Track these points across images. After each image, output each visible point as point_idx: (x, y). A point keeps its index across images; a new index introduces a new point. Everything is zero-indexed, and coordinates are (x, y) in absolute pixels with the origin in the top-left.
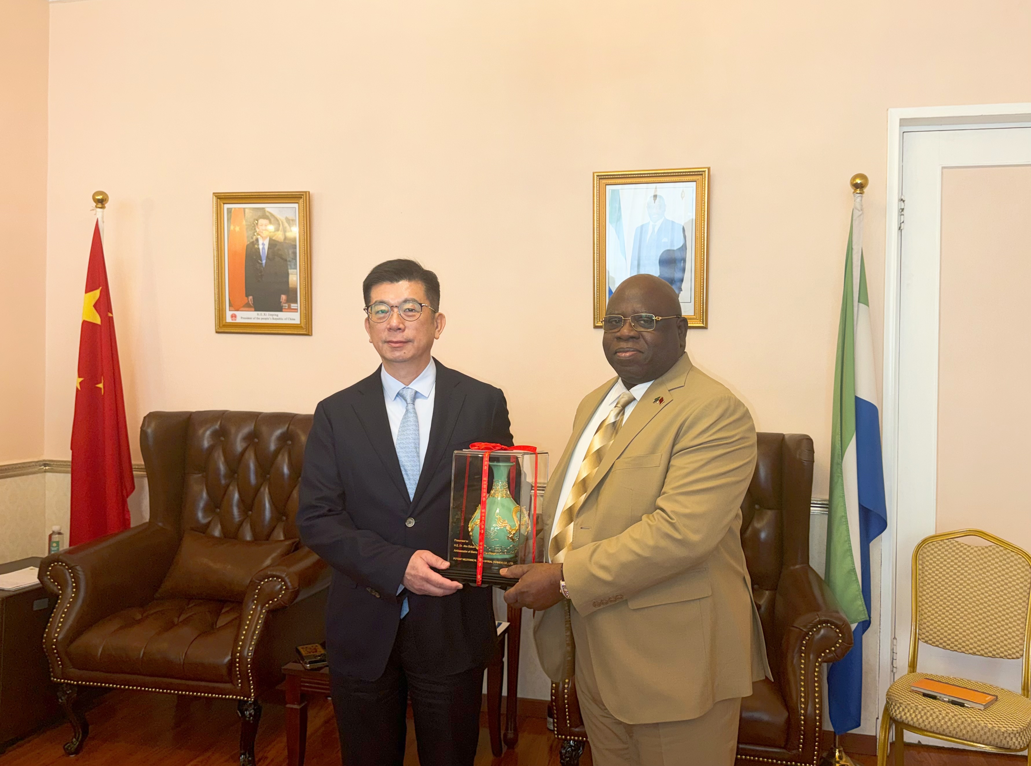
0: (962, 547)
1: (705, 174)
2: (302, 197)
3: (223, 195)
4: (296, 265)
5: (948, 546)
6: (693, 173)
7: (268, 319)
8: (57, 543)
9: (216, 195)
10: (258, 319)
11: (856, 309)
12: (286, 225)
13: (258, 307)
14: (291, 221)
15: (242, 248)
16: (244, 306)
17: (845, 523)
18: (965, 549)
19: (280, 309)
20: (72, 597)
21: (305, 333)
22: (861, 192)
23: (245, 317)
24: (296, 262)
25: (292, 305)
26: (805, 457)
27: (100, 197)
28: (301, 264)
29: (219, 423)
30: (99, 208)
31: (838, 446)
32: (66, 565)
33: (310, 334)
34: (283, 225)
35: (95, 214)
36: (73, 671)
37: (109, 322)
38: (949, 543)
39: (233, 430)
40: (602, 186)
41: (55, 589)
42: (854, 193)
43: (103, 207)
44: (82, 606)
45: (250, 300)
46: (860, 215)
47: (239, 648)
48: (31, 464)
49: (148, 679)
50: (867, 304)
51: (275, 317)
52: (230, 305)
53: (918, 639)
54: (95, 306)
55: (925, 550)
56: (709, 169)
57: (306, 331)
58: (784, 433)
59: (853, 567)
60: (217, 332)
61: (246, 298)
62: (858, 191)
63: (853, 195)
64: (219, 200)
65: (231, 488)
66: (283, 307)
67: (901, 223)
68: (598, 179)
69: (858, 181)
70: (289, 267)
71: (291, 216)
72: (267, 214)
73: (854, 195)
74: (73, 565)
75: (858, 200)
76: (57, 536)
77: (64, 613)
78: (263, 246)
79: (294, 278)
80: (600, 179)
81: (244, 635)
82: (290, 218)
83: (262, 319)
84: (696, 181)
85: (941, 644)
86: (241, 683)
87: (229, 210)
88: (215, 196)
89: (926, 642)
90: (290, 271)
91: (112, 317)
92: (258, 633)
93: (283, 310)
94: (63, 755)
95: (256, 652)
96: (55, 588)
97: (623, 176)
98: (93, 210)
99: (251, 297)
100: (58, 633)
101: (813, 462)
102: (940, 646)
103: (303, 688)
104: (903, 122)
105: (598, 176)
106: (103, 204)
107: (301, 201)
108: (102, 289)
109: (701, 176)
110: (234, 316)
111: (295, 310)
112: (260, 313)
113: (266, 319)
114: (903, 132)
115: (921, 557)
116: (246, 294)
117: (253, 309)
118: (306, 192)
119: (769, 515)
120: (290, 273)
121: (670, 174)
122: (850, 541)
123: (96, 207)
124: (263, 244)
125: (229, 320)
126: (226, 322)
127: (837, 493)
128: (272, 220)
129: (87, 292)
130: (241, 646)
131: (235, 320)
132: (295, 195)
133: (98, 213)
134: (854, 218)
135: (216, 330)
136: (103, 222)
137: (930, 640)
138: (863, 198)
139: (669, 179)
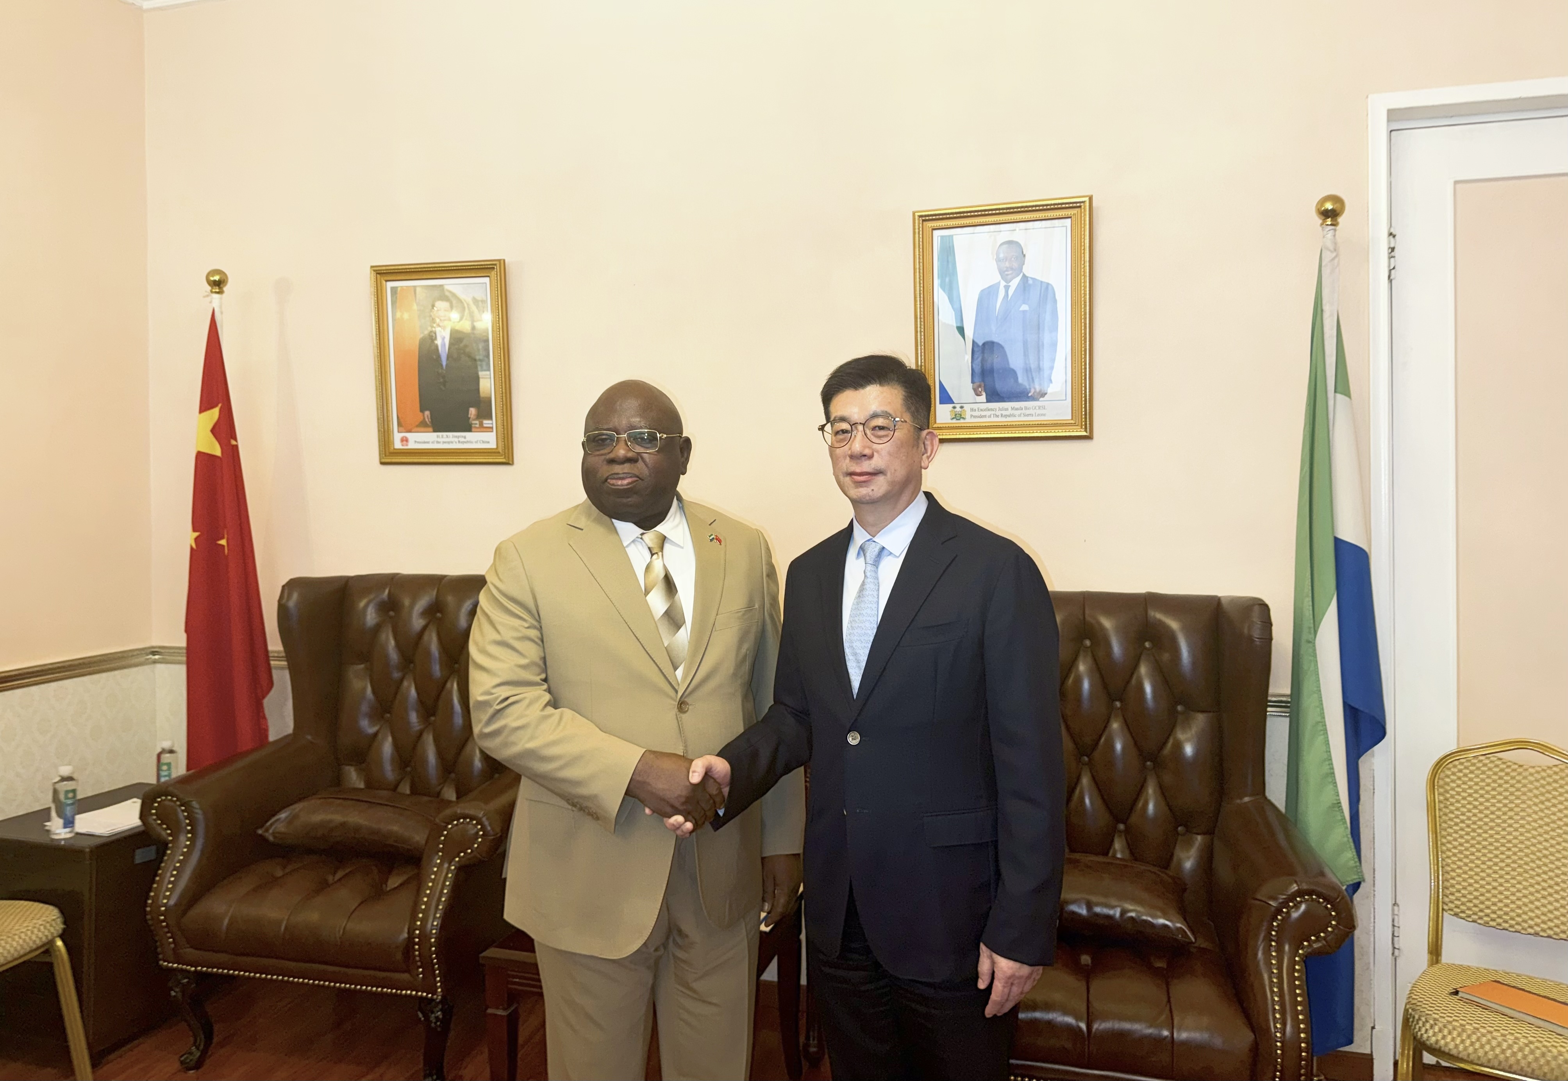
0: (1509, 767)
1: (1085, 207)
2: (494, 268)
3: (384, 268)
4: (489, 364)
5: (1485, 765)
6: (1067, 206)
7: (452, 442)
8: (169, 764)
9: (375, 269)
10: (438, 442)
11: (1331, 403)
12: (474, 308)
13: (439, 425)
14: (480, 303)
15: (413, 344)
16: (417, 426)
17: (1322, 732)
18: (1514, 770)
19: (468, 428)
20: (186, 846)
21: (504, 460)
22: (1334, 223)
23: (420, 441)
24: (489, 361)
25: (485, 422)
26: (1256, 634)
27: (217, 278)
28: (496, 363)
29: (387, 591)
30: (216, 292)
31: (1308, 613)
32: (177, 800)
33: (511, 462)
34: (469, 309)
35: (211, 302)
36: (189, 952)
37: (232, 454)
38: (1487, 761)
39: (407, 602)
40: (927, 231)
41: (163, 833)
42: (1322, 224)
43: (221, 292)
44: (200, 861)
45: (426, 416)
46: (1333, 259)
47: (419, 923)
48: (135, 653)
49: (292, 965)
50: (1347, 393)
51: (462, 440)
52: (399, 424)
53: (1443, 909)
54: (213, 431)
55: (1449, 773)
56: (1091, 198)
57: (505, 458)
58: (1220, 595)
59: (1337, 800)
60: (382, 463)
61: (421, 414)
62: (1329, 221)
63: (1321, 228)
64: (378, 275)
65: (405, 683)
66: (473, 426)
67: (1390, 271)
68: (921, 222)
69: (1329, 206)
70: (479, 368)
71: (479, 296)
72: (447, 294)
73: (1323, 228)
74: (187, 799)
75: (1330, 235)
76: (168, 755)
77: (175, 869)
78: (443, 340)
79: (487, 384)
80: (923, 221)
81: (426, 903)
82: (479, 298)
83: (444, 442)
84: (1070, 217)
85: (1481, 918)
86: (422, 973)
87: (394, 290)
88: (374, 271)
89: (1456, 915)
90: (481, 374)
91: (236, 447)
92: (445, 901)
93: (473, 430)
94: (180, 1071)
95: (443, 927)
96: (165, 833)
97: (958, 215)
98: (208, 296)
99: (427, 413)
100: (168, 898)
101: (1271, 639)
102: (1479, 921)
103: (510, 986)
104: (1393, 115)
105: (920, 216)
106: (220, 288)
107: (493, 273)
108: (221, 407)
109: (1079, 210)
110: (404, 440)
111: (490, 429)
112: (440, 434)
113: (449, 442)
114: (1391, 131)
115: (1441, 783)
116: (420, 408)
117: (431, 429)
118: (499, 260)
119: (1200, 721)
120: (480, 376)
121: (1030, 209)
122: (1331, 759)
123: (212, 292)
124: (443, 339)
125: (398, 445)
126: (394, 449)
127: (1307, 687)
128: (454, 302)
129: (201, 411)
130: (421, 920)
131: (407, 445)
132: (485, 265)
133: (214, 300)
134: (1323, 264)
135: (380, 459)
136: (222, 313)
137: (1463, 912)
138: (1337, 232)
139: (1029, 216)
